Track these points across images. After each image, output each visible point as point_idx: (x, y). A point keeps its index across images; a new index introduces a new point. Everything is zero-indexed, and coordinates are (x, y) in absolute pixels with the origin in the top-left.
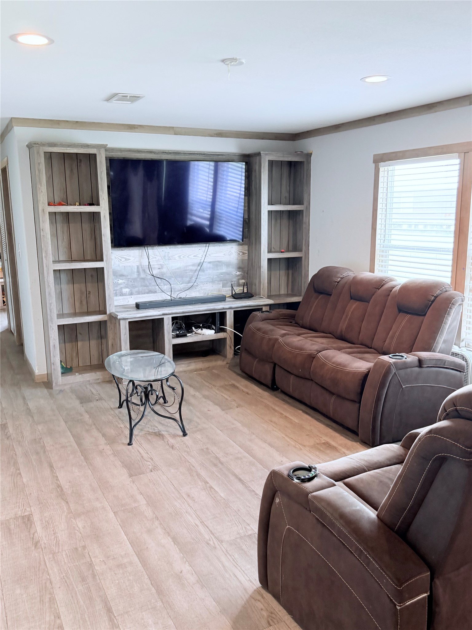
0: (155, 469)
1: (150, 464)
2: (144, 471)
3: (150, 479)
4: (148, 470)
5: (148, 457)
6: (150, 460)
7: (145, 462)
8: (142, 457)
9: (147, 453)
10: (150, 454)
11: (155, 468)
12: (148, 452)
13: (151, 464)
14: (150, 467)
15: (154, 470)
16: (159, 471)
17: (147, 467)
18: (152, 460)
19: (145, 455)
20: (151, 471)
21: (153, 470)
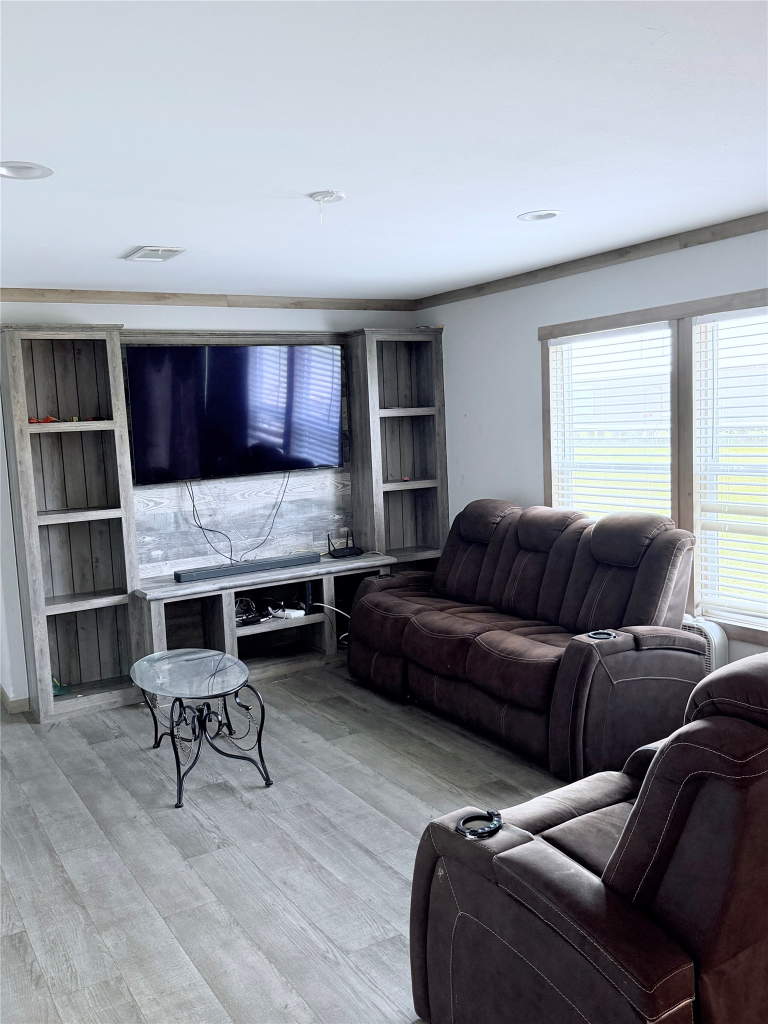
0: (226, 843)
1: (216, 836)
2: (207, 847)
3: (219, 860)
4: (214, 847)
5: (212, 825)
6: (214, 830)
7: (207, 833)
8: (202, 826)
9: (209, 819)
10: (213, 820)
11: (224, 843)
12: (210, 817)
13: (218, 835)
14: (217, 841)
15: (223, 845)
16: (232, 847)
17: (211, 841)
18: (219, 829)
19: (206, 823)
20: (219, 848)
21: (221, 846)
